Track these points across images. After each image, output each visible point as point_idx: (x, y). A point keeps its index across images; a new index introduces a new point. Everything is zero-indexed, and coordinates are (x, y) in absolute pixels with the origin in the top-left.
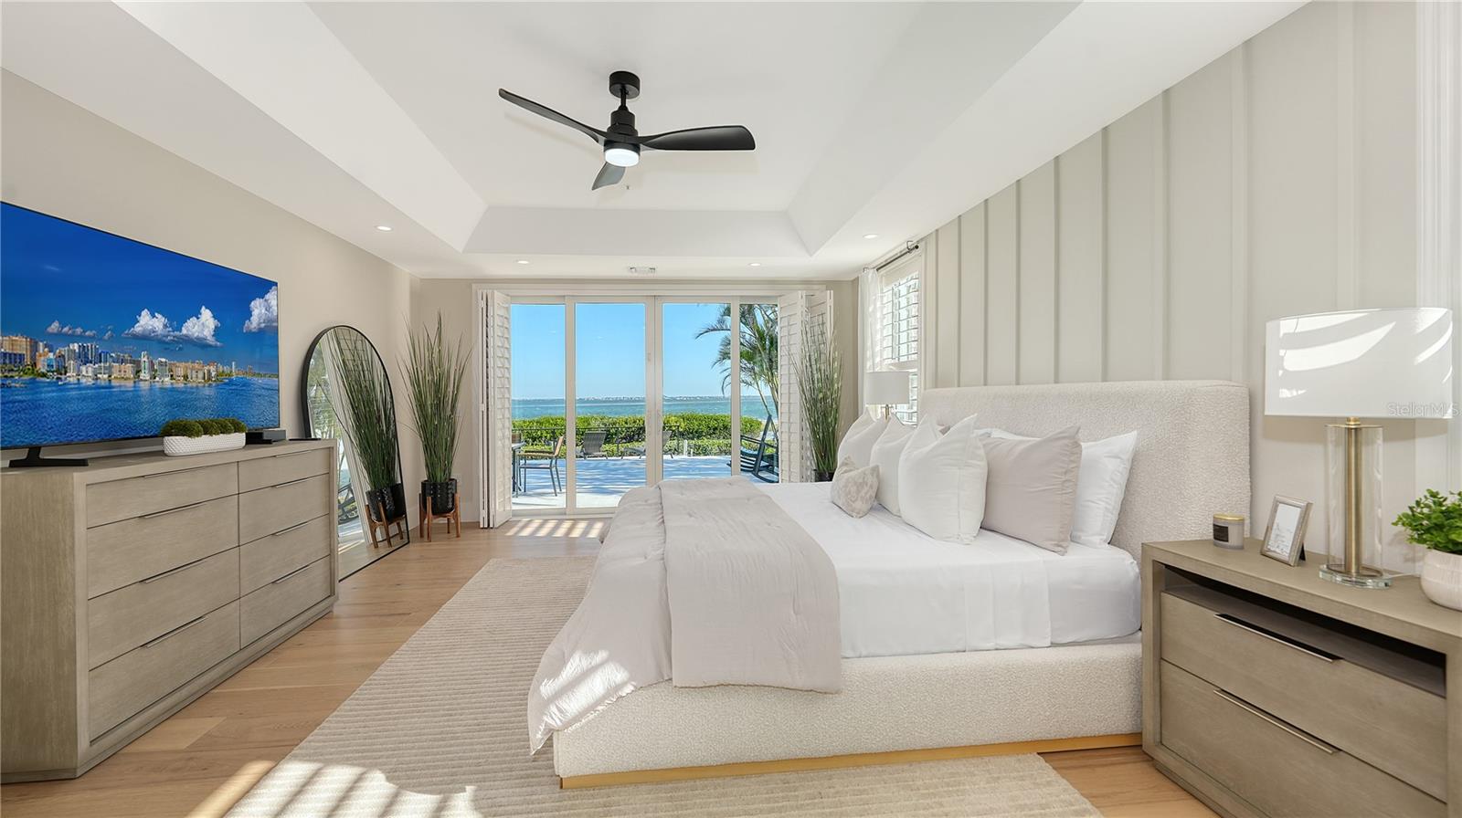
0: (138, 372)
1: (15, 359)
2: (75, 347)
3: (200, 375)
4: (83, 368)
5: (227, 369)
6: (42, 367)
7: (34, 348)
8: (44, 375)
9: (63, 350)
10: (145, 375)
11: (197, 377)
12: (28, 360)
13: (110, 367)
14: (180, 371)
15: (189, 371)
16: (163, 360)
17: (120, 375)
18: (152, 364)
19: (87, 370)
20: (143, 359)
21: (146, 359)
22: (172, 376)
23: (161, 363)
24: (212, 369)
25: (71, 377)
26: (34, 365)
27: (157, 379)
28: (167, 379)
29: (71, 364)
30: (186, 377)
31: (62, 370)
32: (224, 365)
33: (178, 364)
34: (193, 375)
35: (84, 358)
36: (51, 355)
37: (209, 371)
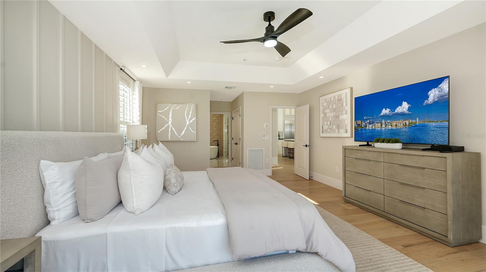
0: (382, 125)
1: (359, 125)
2: (368, 121)
3: (402, 124)
4: (370, 125)
5: (414, 121)
6: (363, 126)
7: (362, 123)
8: (363, 128)
9: (366, 122)
10: (383, 126)
11: (400, 125)
12: (361, 125)
13: (375, 125)
14: (394, 124)
15: (397, 124)
16: (389, 121)
17: (377, 126)
18: (386, 123)
19: (371, 126)
20: (383, 122)
21: (384, 122)
22: (391, 125)
23: (388, 122)
24: (407, 122)
25: (367, 128)
26: (362, 126)
27: (387, 127)
28: (390, 126)
29: (367, 125)
30: (396, 125)
31: (366, 126)
32: (412, 119)
33: (393, 122)
34: (399, 124)
35: (370, 123)
36: (364, 124)
37: (406, 123)
